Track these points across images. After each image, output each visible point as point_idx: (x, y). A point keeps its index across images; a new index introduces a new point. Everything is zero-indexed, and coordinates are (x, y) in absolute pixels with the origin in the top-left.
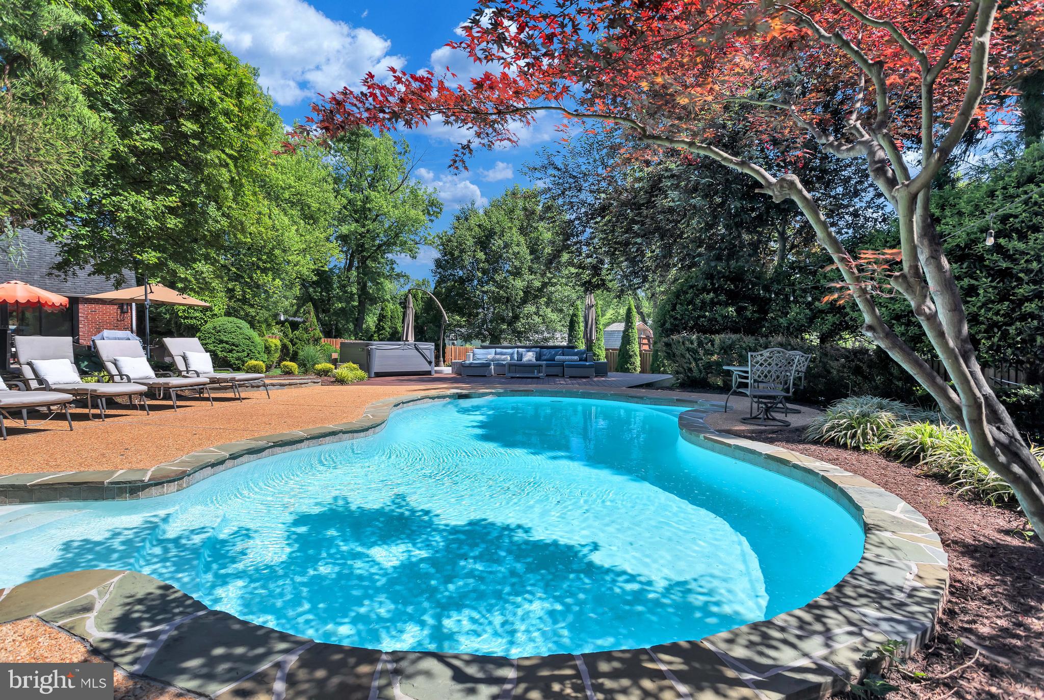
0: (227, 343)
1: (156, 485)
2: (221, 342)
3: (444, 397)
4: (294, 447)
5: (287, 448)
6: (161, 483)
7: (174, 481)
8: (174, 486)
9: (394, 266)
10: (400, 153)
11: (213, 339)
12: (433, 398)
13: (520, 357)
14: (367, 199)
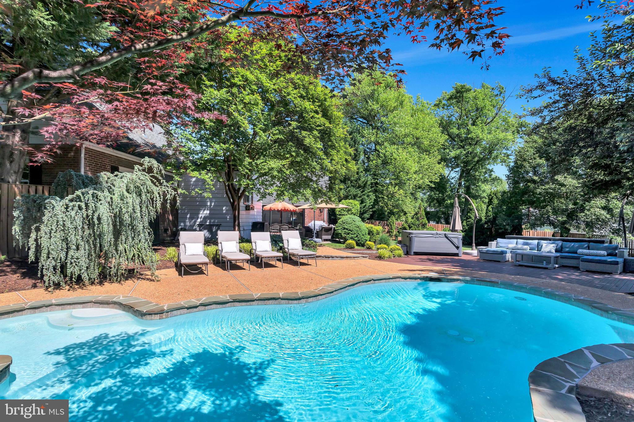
0: (347, 229)
1: (149, 314)
2: (345, 228)
3: (416, 278)
4: (248, 303)
5: (244, 304)
6: (152, 314)
7: (157, 314)
8: (157, 317)
9: (492, 173)
10: (497, 95)
11: (341, 227)
12: (405, 278)
13: (539, 247)
14: (469, 132)
